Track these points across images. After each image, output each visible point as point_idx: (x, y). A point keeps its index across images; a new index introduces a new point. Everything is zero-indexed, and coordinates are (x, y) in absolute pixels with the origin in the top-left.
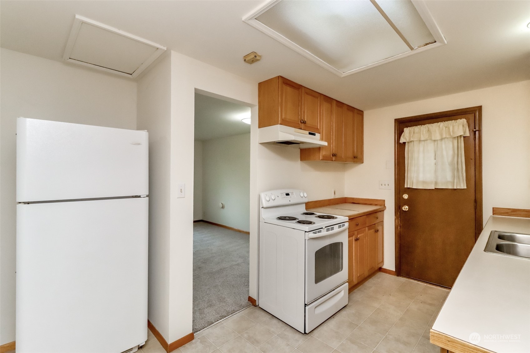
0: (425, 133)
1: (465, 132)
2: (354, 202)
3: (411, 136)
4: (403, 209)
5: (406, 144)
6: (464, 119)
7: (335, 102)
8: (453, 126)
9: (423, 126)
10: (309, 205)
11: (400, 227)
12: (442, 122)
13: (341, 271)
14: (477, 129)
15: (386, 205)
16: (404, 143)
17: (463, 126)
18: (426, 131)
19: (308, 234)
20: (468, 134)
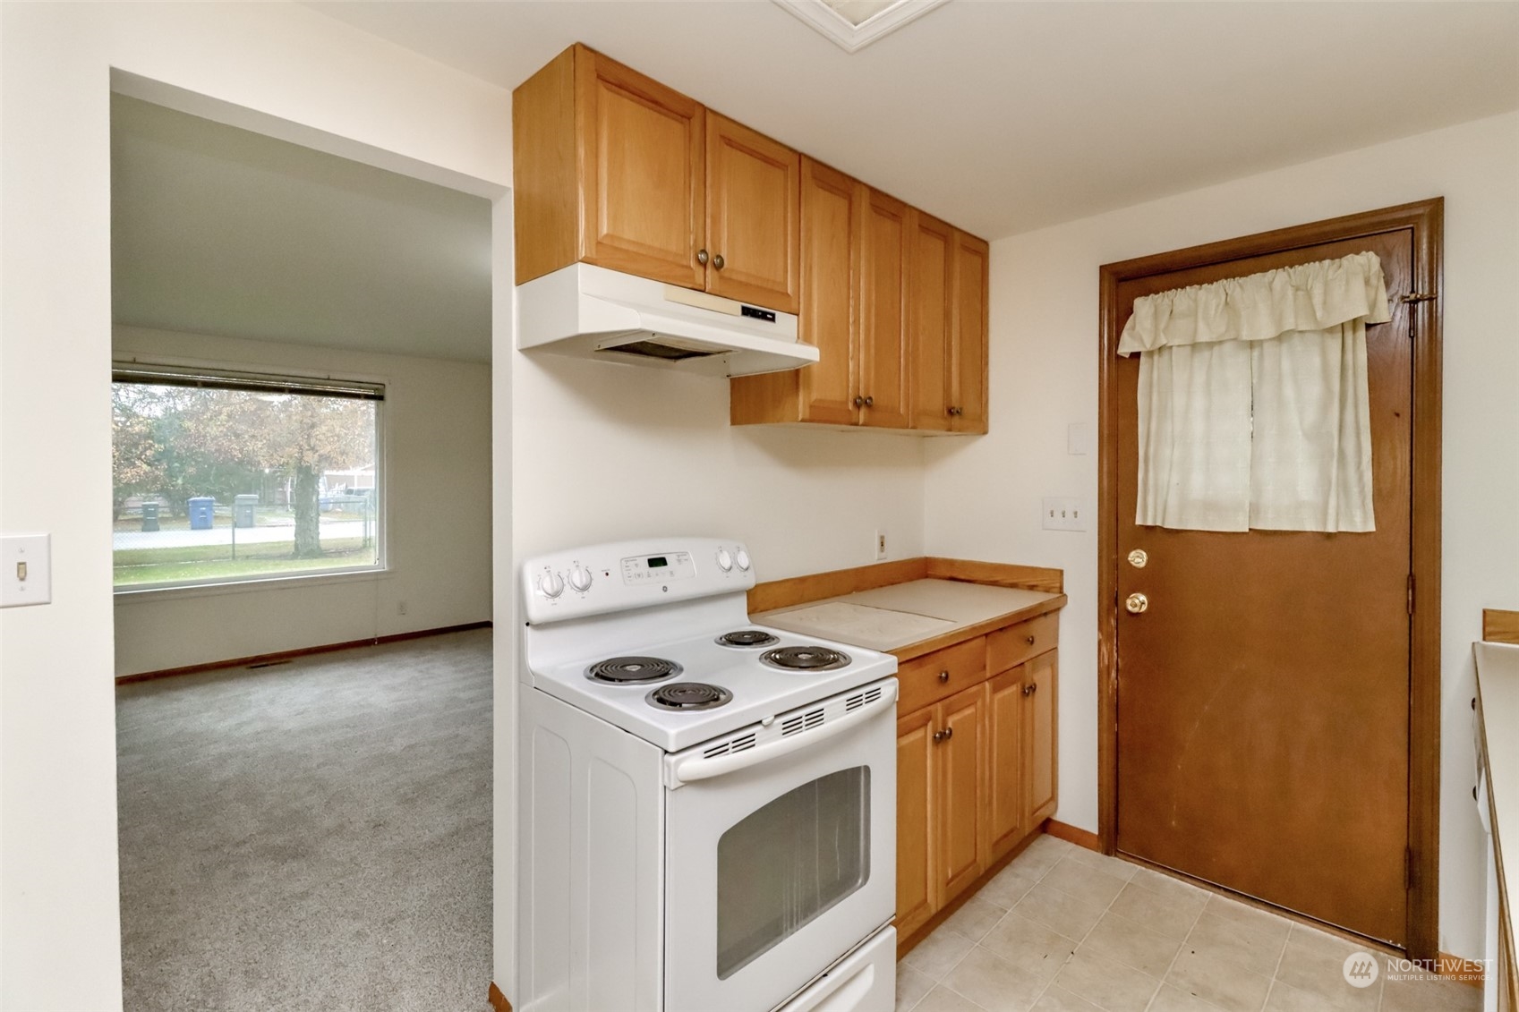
0: (1213, 312)
1: (1373, 306)
2: (955, 575)
3: (1162, 326)
4: (1130, 608)
5: (1143, 359)
6: (1371, 254)
7: (866, 194)
8: (1326, 284)
9: (1205, 286)
10: (761, 599)
11: (1117, 670)
12: (1280, 270)
13: (862, 886)
14: (1423, 290)
15: (1065, 590)
16: (1136, 356)
17: (1367, 282)
18: (1218, 306)
19: (678, 763)
20: (1383, 315)
